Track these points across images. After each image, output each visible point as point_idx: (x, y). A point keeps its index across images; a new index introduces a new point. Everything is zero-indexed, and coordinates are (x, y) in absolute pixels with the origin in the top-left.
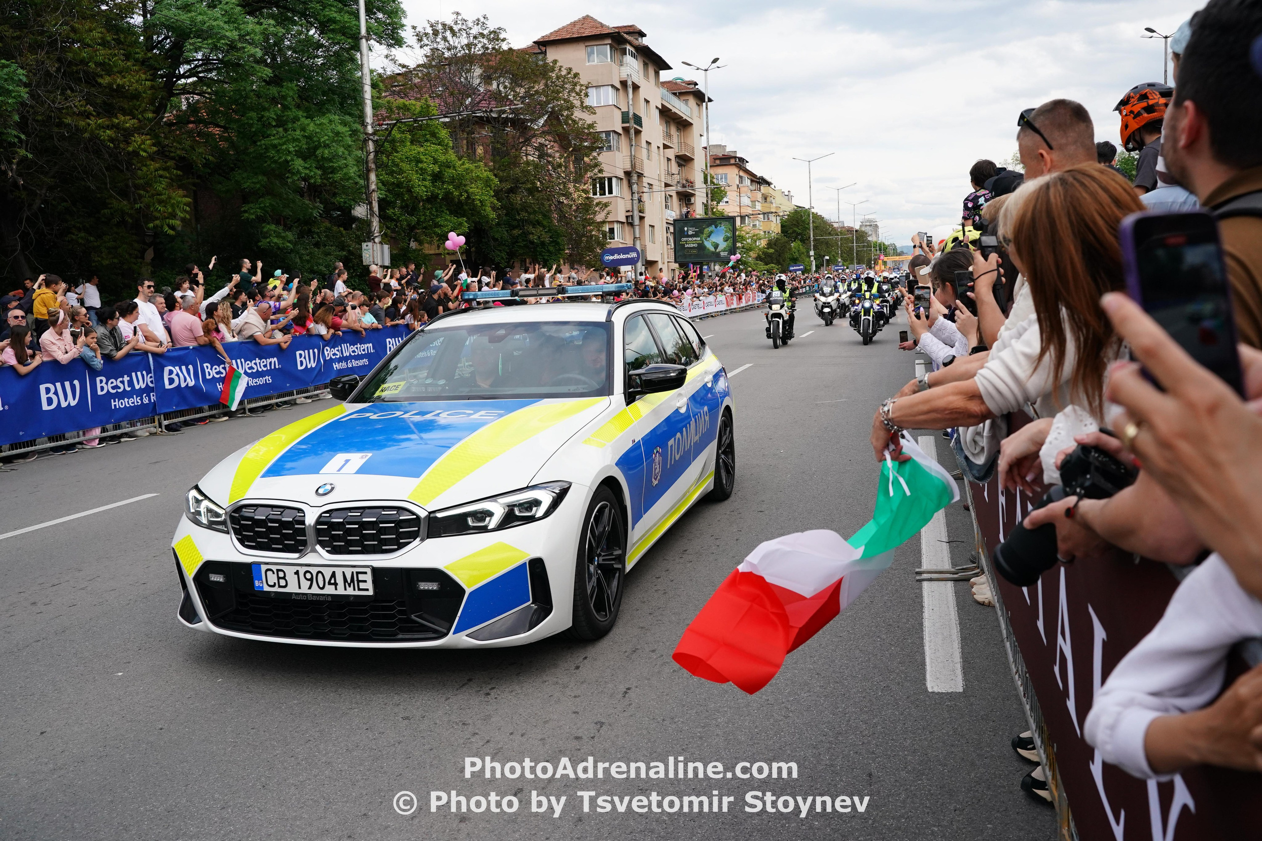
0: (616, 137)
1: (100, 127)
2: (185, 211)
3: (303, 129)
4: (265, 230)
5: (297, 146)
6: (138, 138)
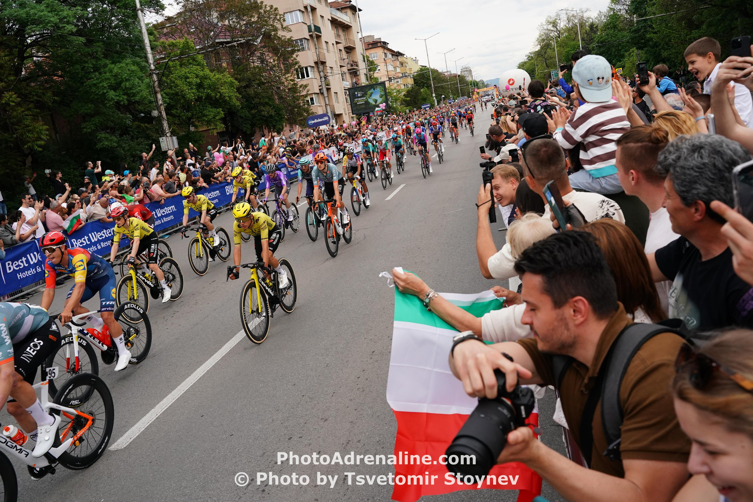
0: (306, 41)
2: (47, 135)
3: (111, 71)
4: (98, 138)
5: (109, 83)
6: (7, 95)
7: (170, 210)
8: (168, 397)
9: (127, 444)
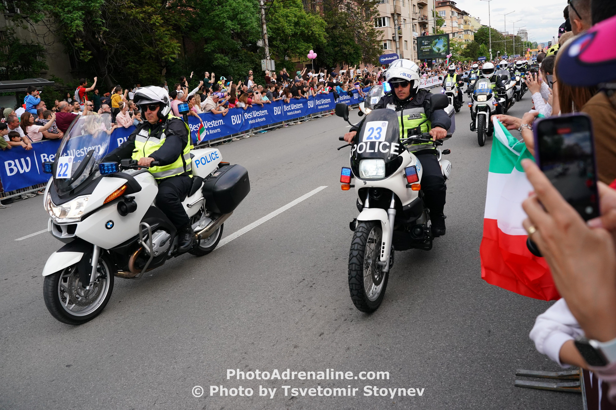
1: (137, 13)
2: (178, 50)
3: (230, 5)
4: (215, 57)
5: (228, 14)
6: (155, 17)
7: (263, 114)
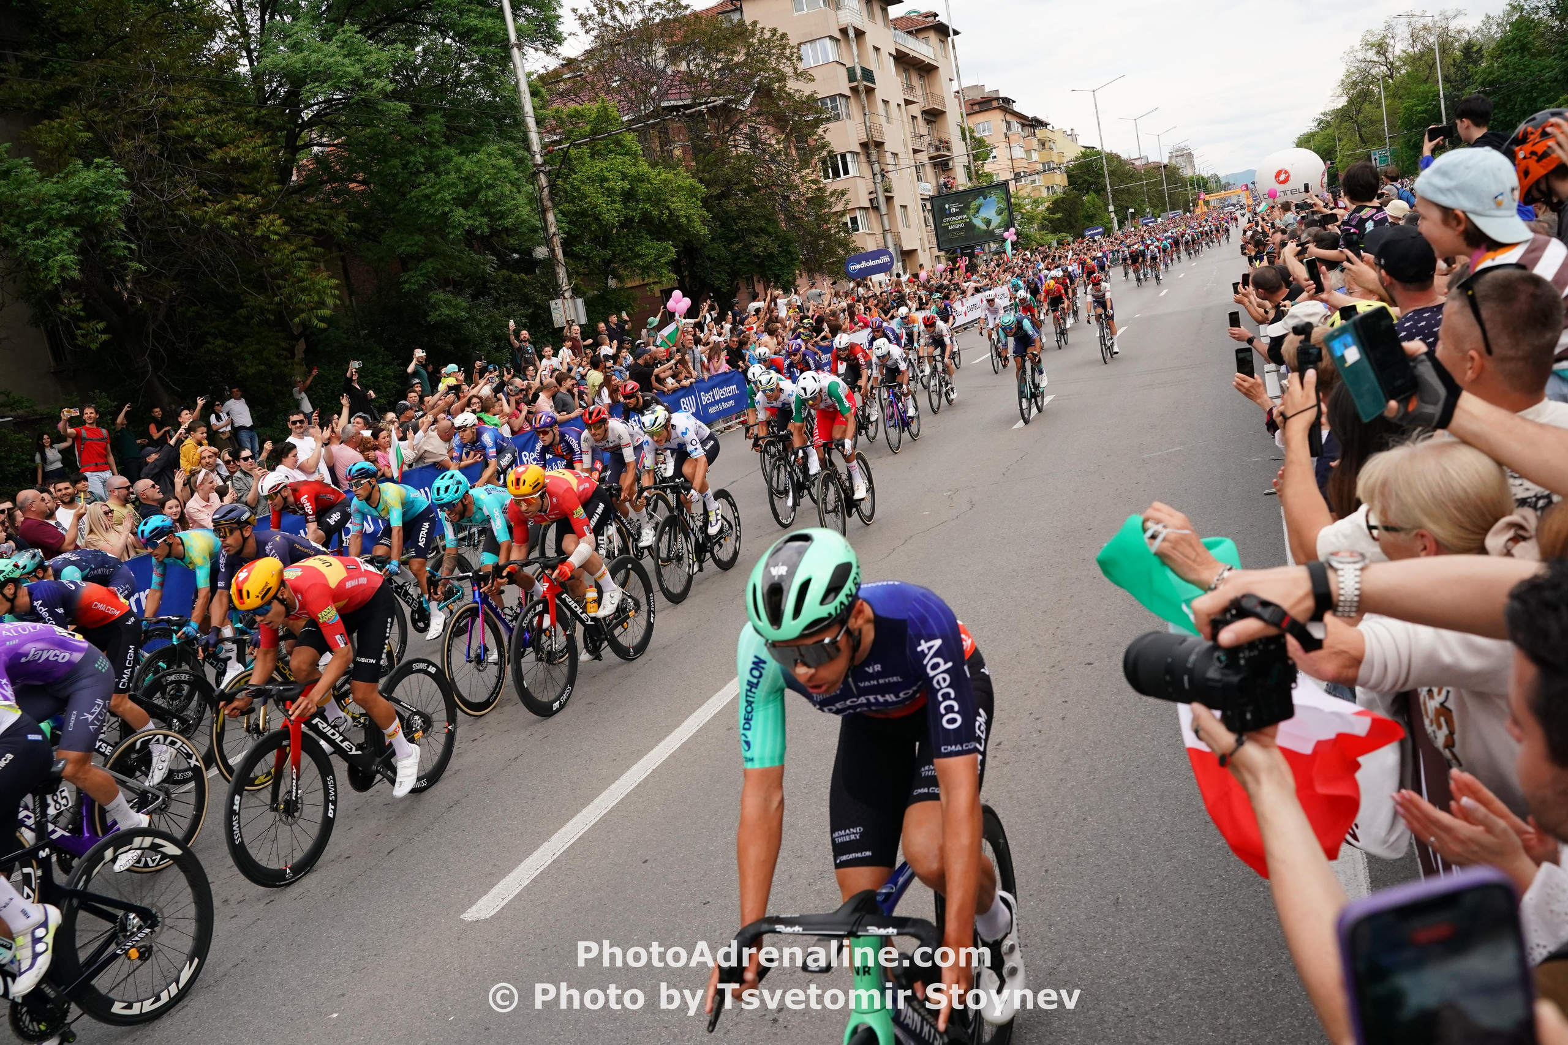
0: (843, 101)
1: (218, 214)
2: (334, 296)
3: (459, 170)
4: (432, 301)
5: (454, 192)
6: (265, 220)
8: (574, 820)
9: (497, 909)
